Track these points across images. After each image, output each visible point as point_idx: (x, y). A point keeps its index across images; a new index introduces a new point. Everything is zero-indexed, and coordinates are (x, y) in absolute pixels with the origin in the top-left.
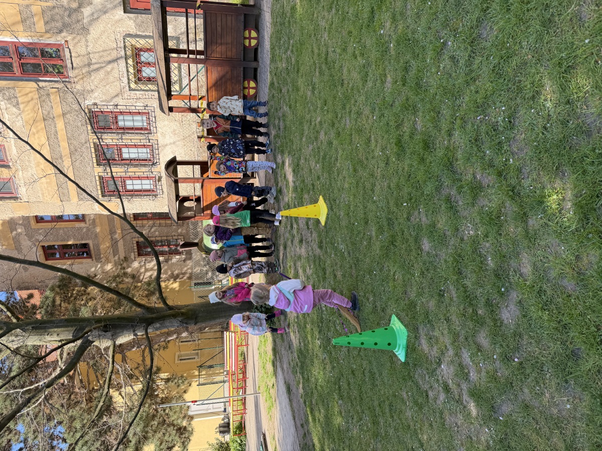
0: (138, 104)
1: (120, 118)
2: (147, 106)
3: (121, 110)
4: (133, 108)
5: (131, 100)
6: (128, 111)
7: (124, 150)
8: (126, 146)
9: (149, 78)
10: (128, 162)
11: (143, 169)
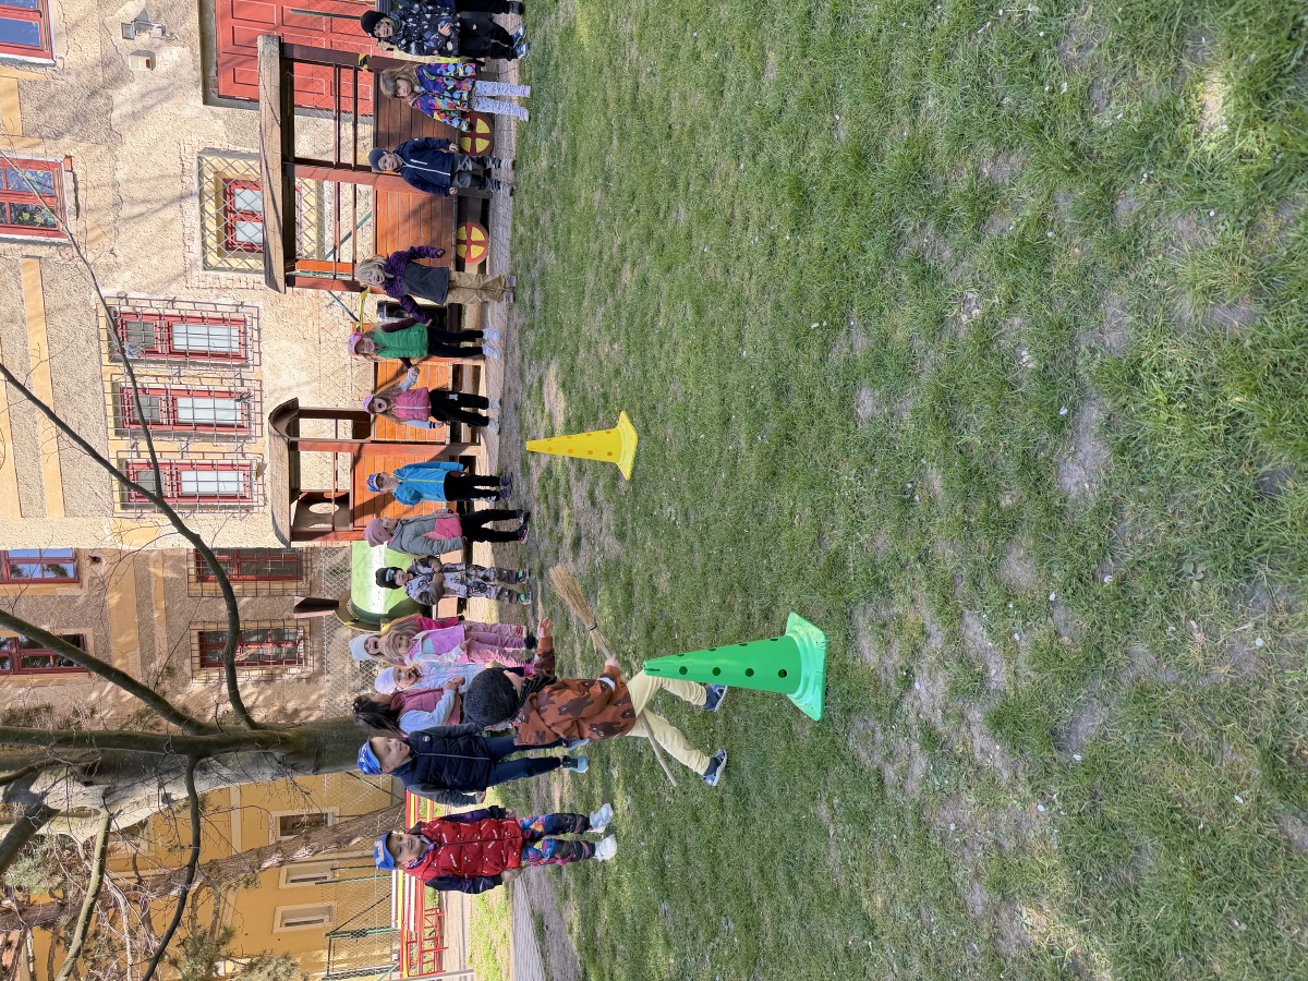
0: (222, 300)
1: (179, 329)
2: (242, 305)
3: (183, 313)
4: (212, 307)
5: (206, 291)
6: (198, 314)
7: (183, 402)
8: (189, 393)
9: (252, 245)
10: (189, 430)
11: (225, 446)
